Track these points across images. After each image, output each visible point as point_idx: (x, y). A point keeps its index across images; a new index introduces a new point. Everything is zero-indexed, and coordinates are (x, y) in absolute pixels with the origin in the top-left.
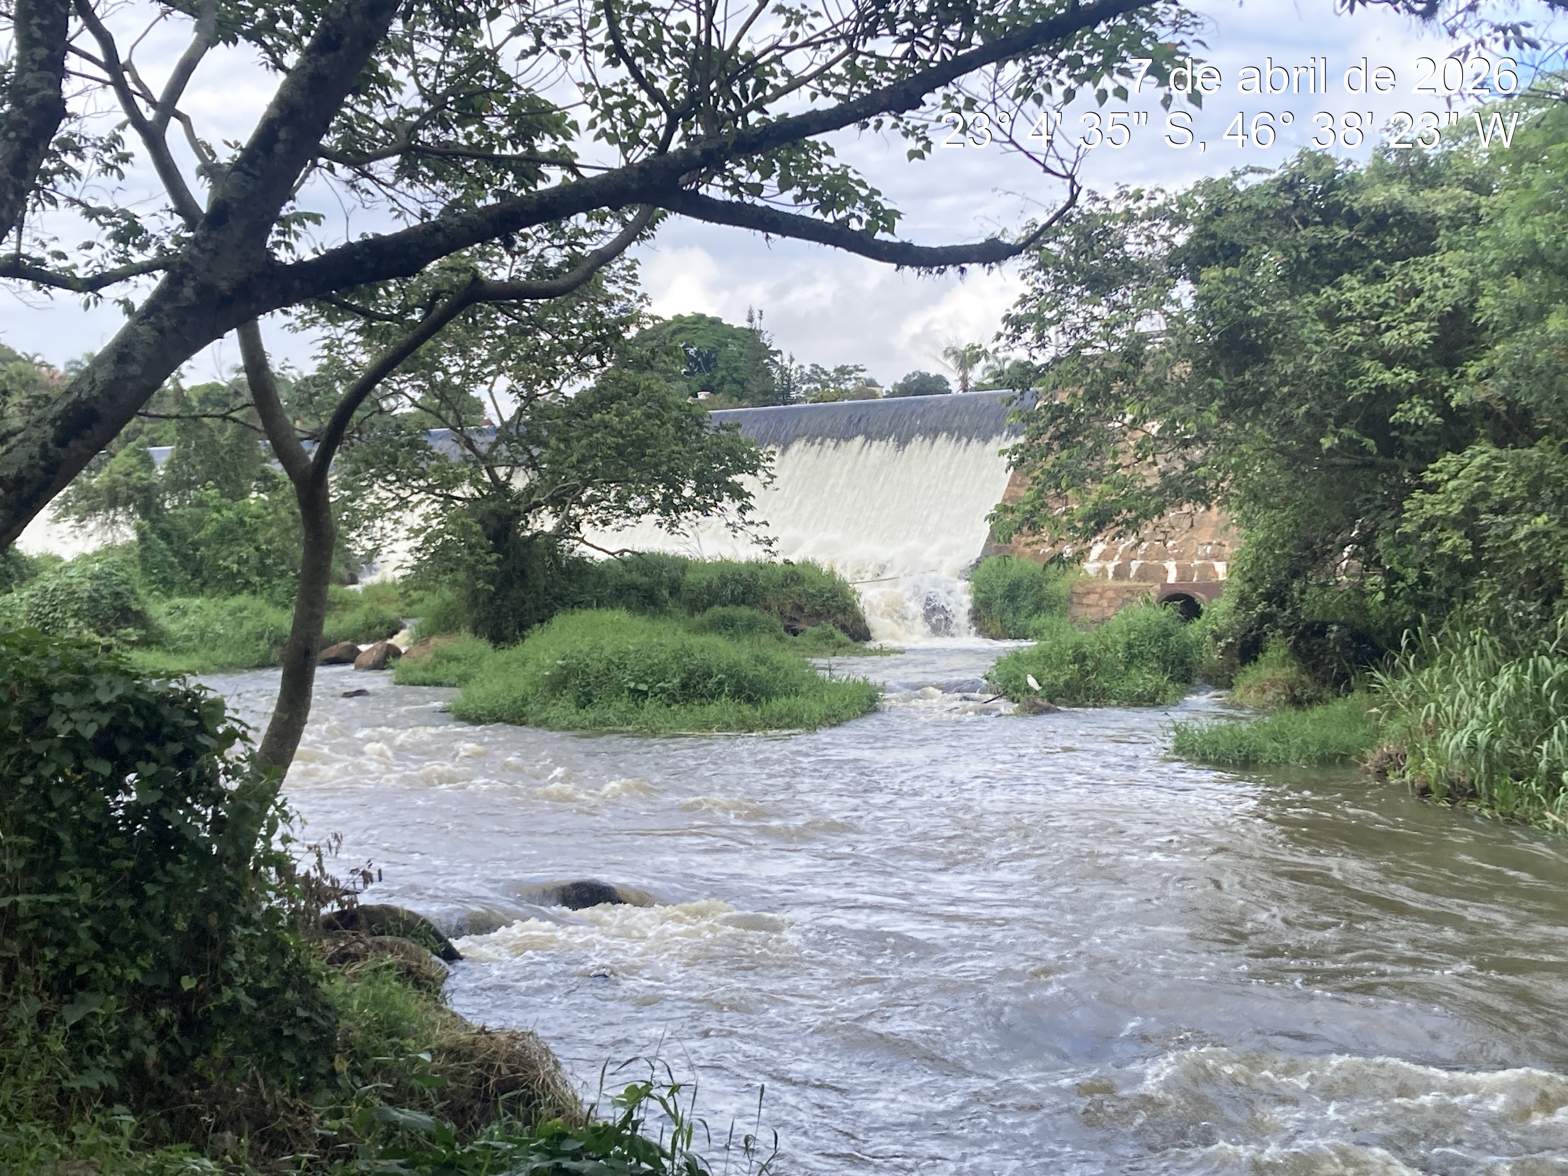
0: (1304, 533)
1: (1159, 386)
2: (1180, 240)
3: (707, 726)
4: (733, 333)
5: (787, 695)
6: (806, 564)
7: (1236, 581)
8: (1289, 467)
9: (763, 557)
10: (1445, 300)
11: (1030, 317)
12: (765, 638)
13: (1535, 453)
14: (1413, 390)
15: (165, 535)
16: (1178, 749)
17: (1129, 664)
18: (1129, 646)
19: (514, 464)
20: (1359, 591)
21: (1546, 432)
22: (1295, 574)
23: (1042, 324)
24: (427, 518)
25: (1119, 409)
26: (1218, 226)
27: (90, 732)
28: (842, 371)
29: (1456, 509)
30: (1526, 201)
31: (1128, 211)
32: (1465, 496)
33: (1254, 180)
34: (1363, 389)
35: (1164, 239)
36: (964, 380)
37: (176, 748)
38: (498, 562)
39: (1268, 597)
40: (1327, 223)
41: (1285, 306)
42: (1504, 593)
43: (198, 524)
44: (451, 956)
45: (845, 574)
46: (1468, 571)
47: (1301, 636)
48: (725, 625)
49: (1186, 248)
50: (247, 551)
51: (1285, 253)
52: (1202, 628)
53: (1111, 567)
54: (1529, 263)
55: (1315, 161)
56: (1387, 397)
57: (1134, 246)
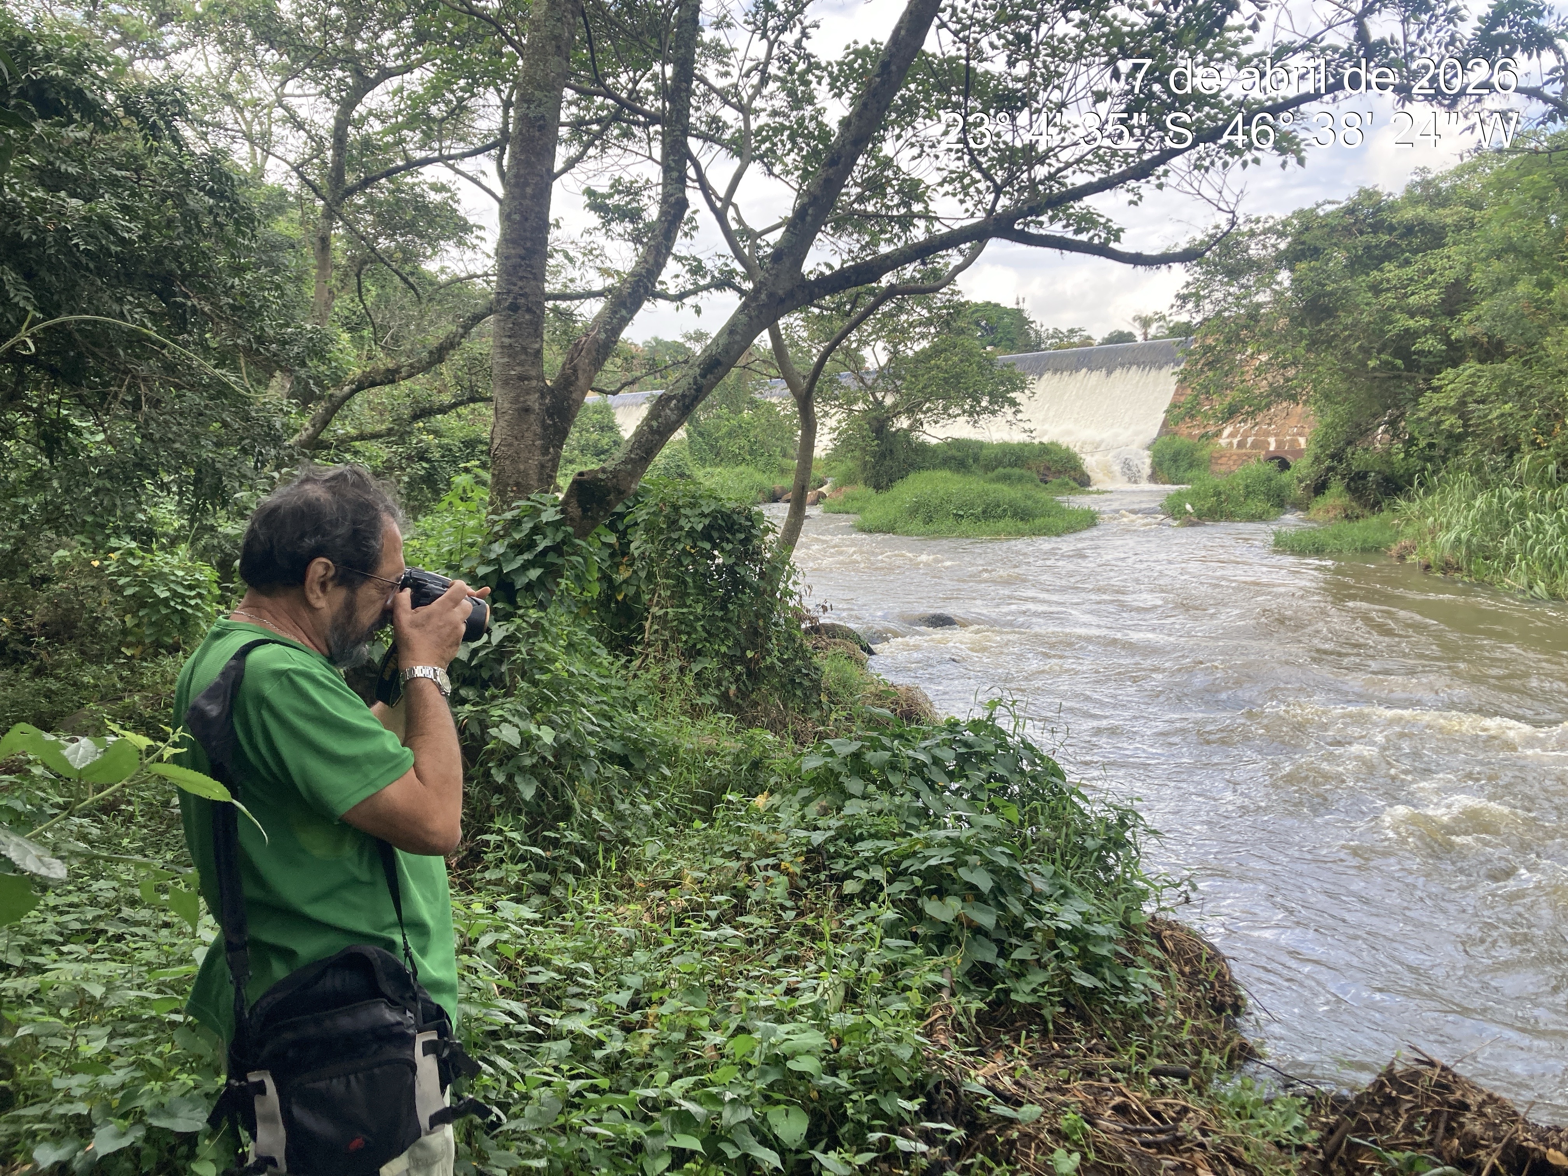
0: (1355, 419)
1: (1269, 333)
2: (1283, 246)
3: (998, 533)
4: (1007, 312)
5: (1043, 516)
6: (1052, 443)
7: (1312, 446)
8: (1345, 380)
9: (1028, 440)
10: (1450, 276)
11: (1191, 295)
12: (1029, 486)
13: (1505, 366)
14: (1427, 330)
16: (1277, 543)
17: (1246, 497)
18: (1247, 486)
19: (887, 391)
20: (1389, 453)
21: (1514, 353)
22: (1349, 443)
23: (1198, 298)
25: (1245, 348)
26: (1306, 237)
27: (700, 527)
28: (1072, 331)
29: (1452, 402)
30: (1505, 213)
31: (1251, 230)
32: (1459, 393)
33: (1329, 208)
34: (1396, 331)
35: (1273, 246)
36: (1145, 334)
38: (878, 445)
39: (1333, 457)
40: (1375, 232)
41: (1348, 283)
42: (1482, 451)
43: (718, 428)
44: (871, 652)
46: (1460, 438)
47: (1352, 479)
48: (1005, 478)
49: (1286, 251)
50: (743, 442)
51: (1348, 251)
52: (1291, 476)
53: (1235, 441)
54: (1505, 251)
55: (1369, 195)
56: (1410, 335)
57: (1254, 251)
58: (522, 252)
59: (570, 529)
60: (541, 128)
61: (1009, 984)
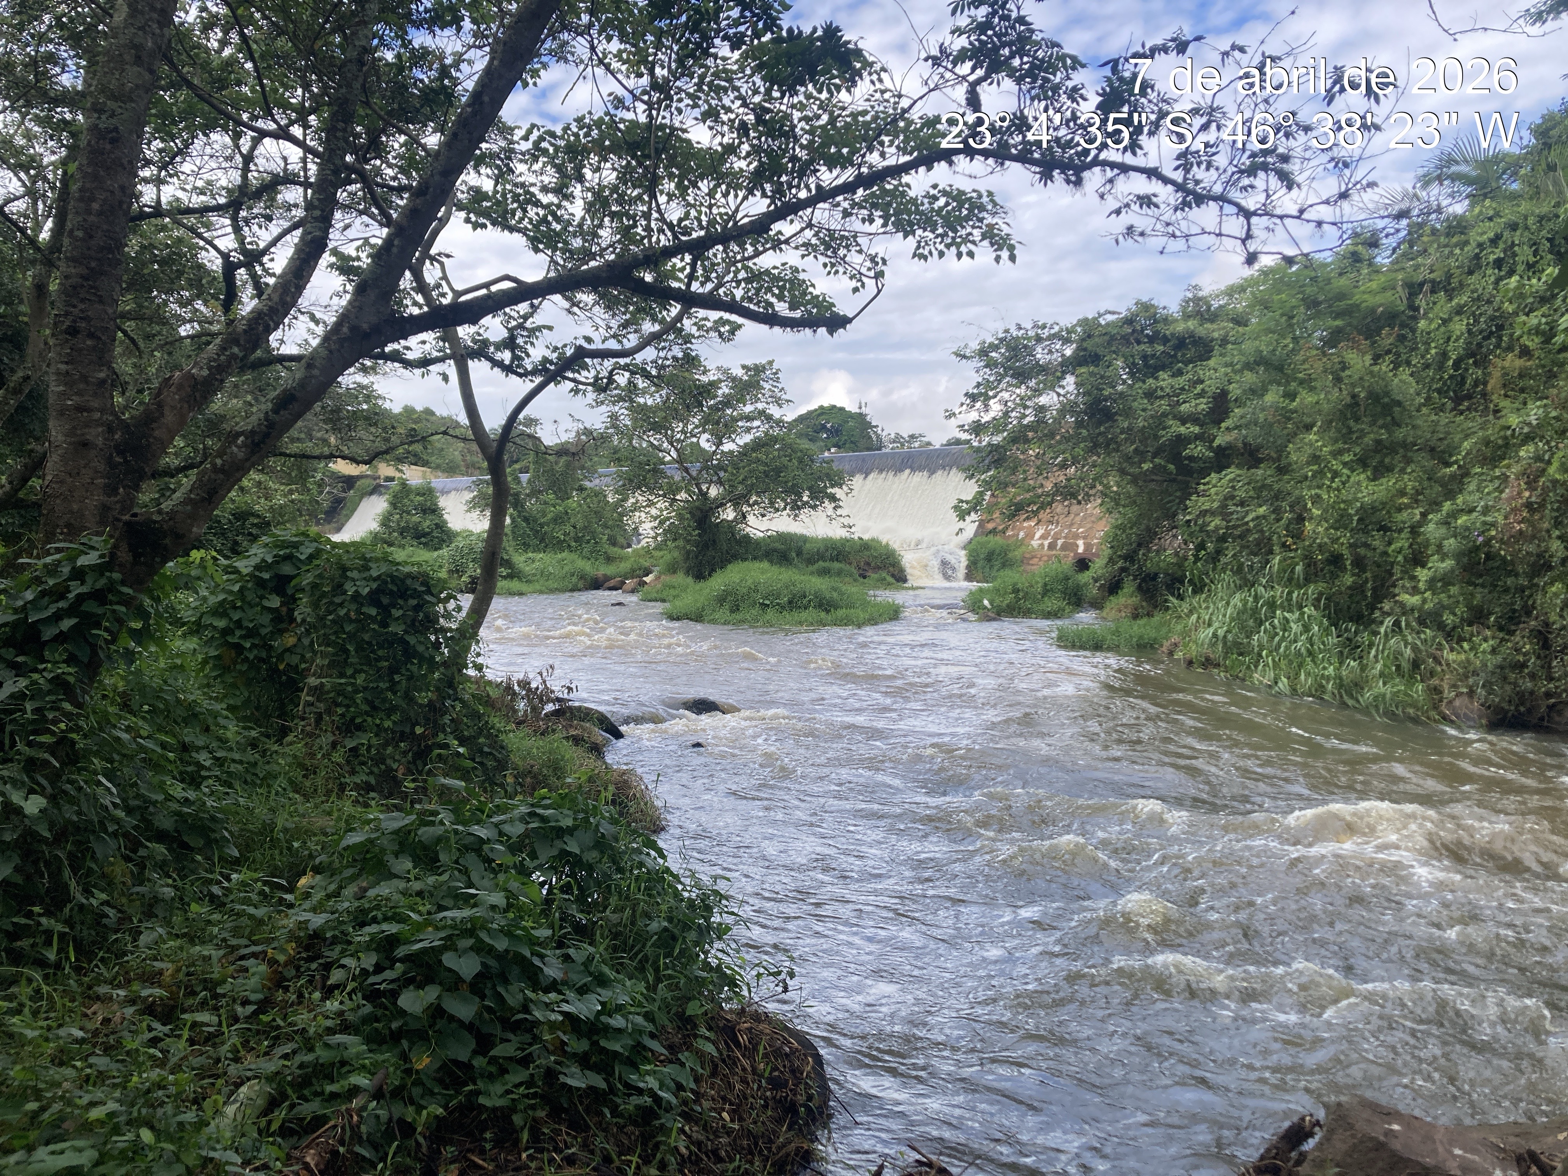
0: (1143, 521)
2: (1068, 352)
3: (801, 623)
4: (850, 415)
5: (848, 608)
6: (873, 540)
7: (1106, 549)
10: (1215, 386)
11: (981, 394)
12: (844, 579)
13: (1259, 472)
14: (1197, 437)
15: (526, 520)
16: (1060, 638)
17: (1044, 594)
18: (1046, 585)
19: (710, 482)
21: (1267, 459)
22: (1140, 545)
23: (988, 398)
24: (661, 510)
26: (1088, 344)
27: (365, 592)
28: (912, 437)
29: (1216, 505)
31: (1037, 335)
32: (1220, 497)
33: (1110, 318)
34: (1169, 436)
35: (1058, 351)
37: (413, 602)
38: (699, 535)
39: (1126, 558)
40: (1151, 342)
42: (1241, 552)
43: (544, 514)
44: (618, 735)
45: (895, 545)
46: (1223, 539)
47: (1143, 580)
48: (824, 572)
49: (1071, 357)
52: (1088, 576)
53: (1046, 543)
54: (1257, 363)
55: (1146, 307)
56: (1181, 441)
57: (1041, 355)
58: (85, 272)
59: (116, 576)
60: (113, 141)
61: (481, 1085)
